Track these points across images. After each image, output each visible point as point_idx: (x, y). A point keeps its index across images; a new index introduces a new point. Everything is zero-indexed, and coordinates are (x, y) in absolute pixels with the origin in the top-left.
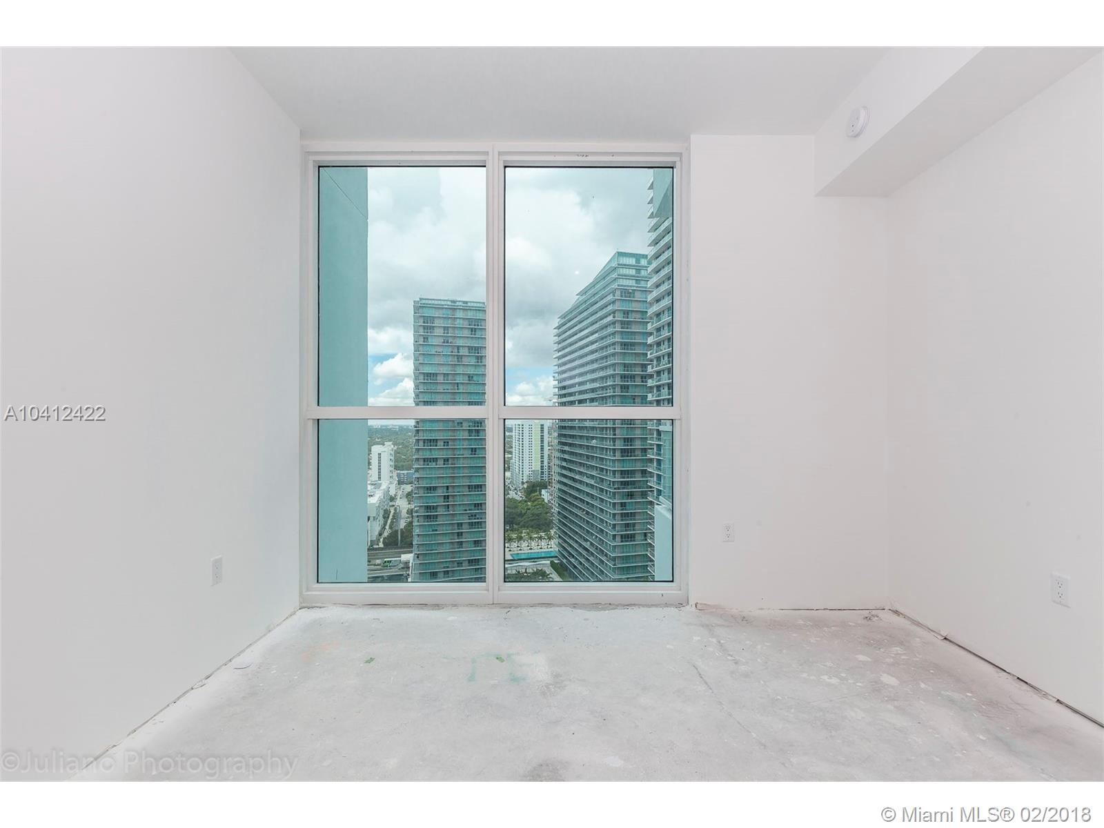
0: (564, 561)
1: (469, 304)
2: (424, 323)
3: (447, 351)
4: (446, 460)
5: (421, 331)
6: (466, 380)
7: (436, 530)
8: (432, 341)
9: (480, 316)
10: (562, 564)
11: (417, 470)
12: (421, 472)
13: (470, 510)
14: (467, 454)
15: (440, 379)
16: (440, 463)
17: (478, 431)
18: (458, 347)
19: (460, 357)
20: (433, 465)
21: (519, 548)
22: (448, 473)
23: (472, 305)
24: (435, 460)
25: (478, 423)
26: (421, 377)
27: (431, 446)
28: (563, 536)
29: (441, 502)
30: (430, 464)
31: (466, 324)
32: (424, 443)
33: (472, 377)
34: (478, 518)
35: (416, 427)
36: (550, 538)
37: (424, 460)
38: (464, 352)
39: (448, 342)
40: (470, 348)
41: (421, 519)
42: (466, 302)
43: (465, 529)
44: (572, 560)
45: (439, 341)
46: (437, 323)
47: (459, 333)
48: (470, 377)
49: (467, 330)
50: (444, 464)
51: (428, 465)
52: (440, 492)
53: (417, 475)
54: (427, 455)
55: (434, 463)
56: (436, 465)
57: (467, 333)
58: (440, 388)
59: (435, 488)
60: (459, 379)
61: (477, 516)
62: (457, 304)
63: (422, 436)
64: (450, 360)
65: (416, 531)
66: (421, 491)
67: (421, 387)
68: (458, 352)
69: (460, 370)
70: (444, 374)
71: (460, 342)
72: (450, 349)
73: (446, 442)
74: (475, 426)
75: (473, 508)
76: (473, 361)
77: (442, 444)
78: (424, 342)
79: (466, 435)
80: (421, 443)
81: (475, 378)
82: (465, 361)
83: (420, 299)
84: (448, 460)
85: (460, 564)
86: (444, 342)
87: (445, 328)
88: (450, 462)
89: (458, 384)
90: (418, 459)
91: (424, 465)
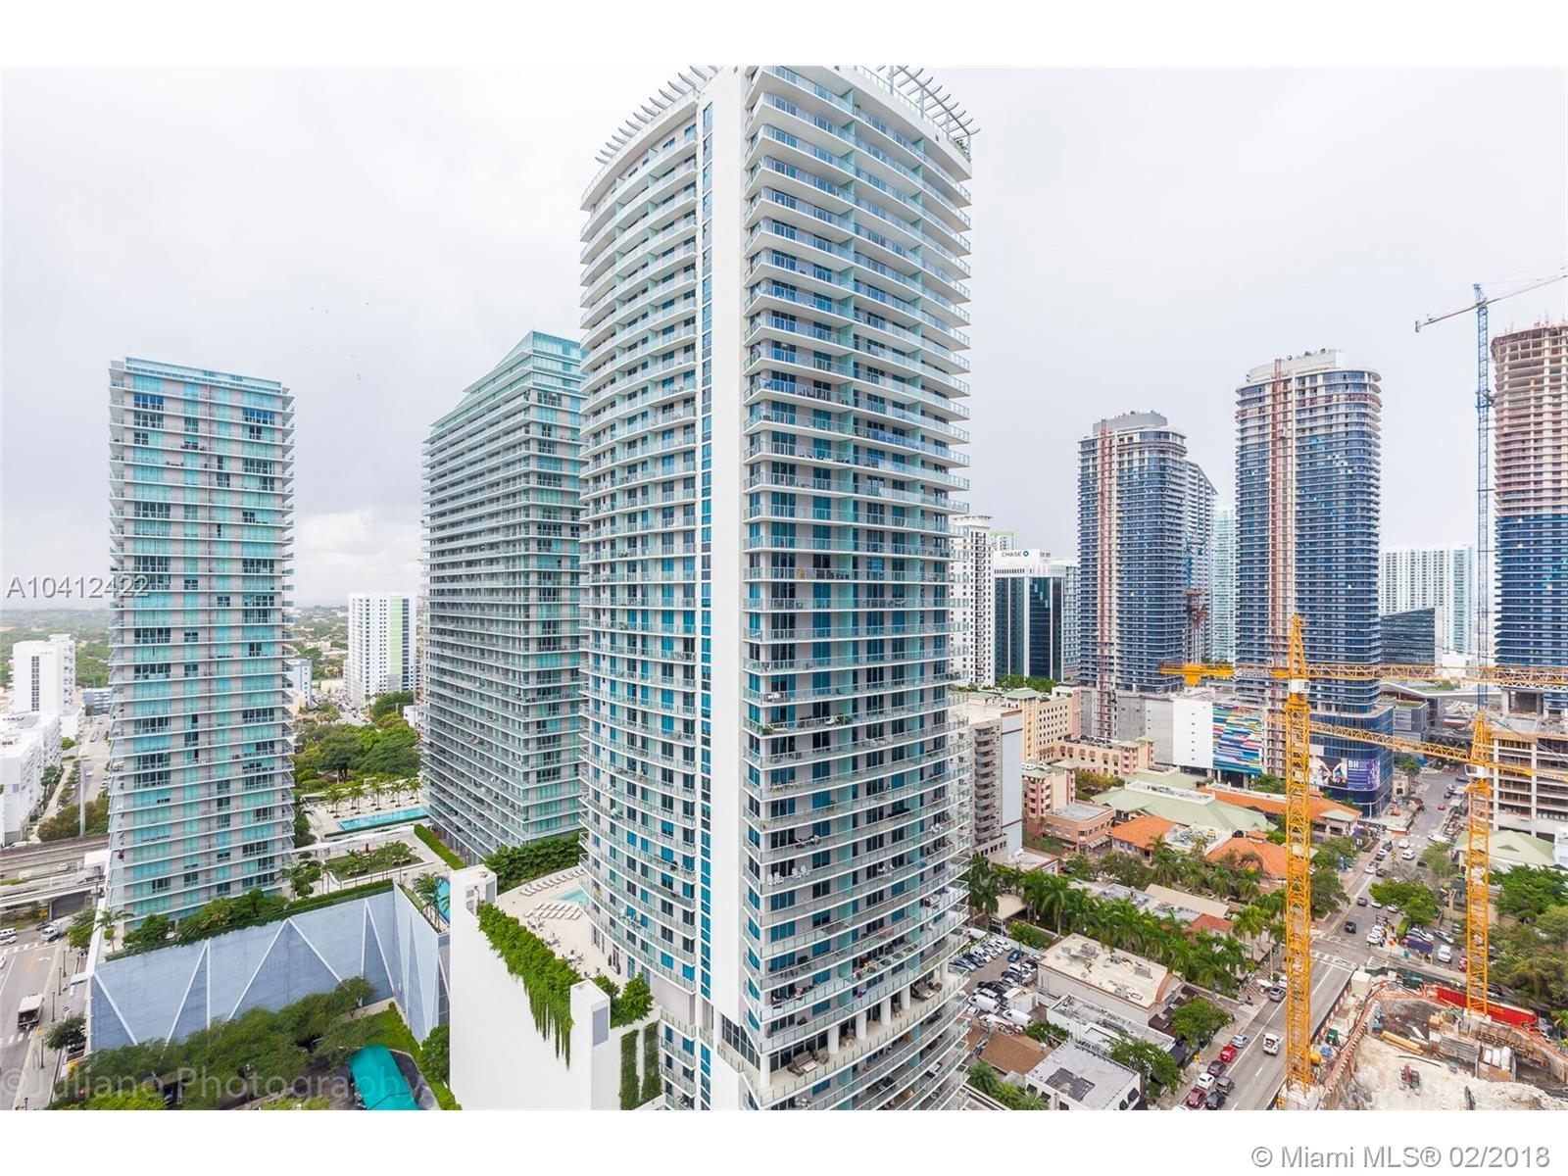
0: (441, 822)
2: (136, 406)
3: (193, 463)
4: (190, 667)
5: (130, 422)
6: (237, 518)
7: (168, 800)
8: (154, 442)
9: (274, 406)
10: (436, 829)
11: (120, 689)
12: (129, 691)
13: (246, 755)
14: (239, 653)
15: (177, 515)
16: (177, 673)
17: (265, 613)
18: (220, 459)
19: (223, 477)
20: (159, 677)
21: (356, 811)
22: (198, 690)
23: (252, 384)
24: (165, 668)
25: (265, 598)
26: (130, 511)
27: (153, 642)
28: (439, 783)
29: (179, 745)
30: (151, 675)
31: (238, 417)
32: (137, 636)
33: (252, 515)
34: (265, 769)
35: (117, 607)
36: (416, 787)
37: (137, 669)
38: (230, 467)
39: (196, 447)
40: (249, 462)
41: (130, 784)
42: (240, 378)
43: (236, 789)
44: (454, 819)
45: (176, 444)
46: (169, 409)
47: (224, 433)
48: (249, 515)
49: (238, 428)
50: (187, 675)
51: (146, 677)
52: (178, 727)
53: (118, 699)
54: (147, 658)
55: (161, 674)
56: (168, 677)
57: (238, 434)
58: (176, 532)
59: (163, 722)
60: (220, 518)
61: (264, 766)
62: (219, 378)
63: (129, 622)
64: (201, 481)
65: (117, 807)
66: (130, 731)
67: (129, 529)
68: (220, 467)
69: (220, 500)
70: (186, 506)
71: (221, 449)
72: (202, 461)
73: (191, 634)
74: (258, 604)
75: (253, 750)
76: (254, 485)
77: (183, 636)
78: (136, 442)
79: (236, 619)
80: (130, 638)
81: (258, 517)
82: (236, 484)
83: (128, 359)
84: (195, 667)
85: (224, 855)
86: (186, 447)
87: (187, 420)
88: (201, 669)
89: (219, 525)
90: (121, 668)
91: (136, 678)
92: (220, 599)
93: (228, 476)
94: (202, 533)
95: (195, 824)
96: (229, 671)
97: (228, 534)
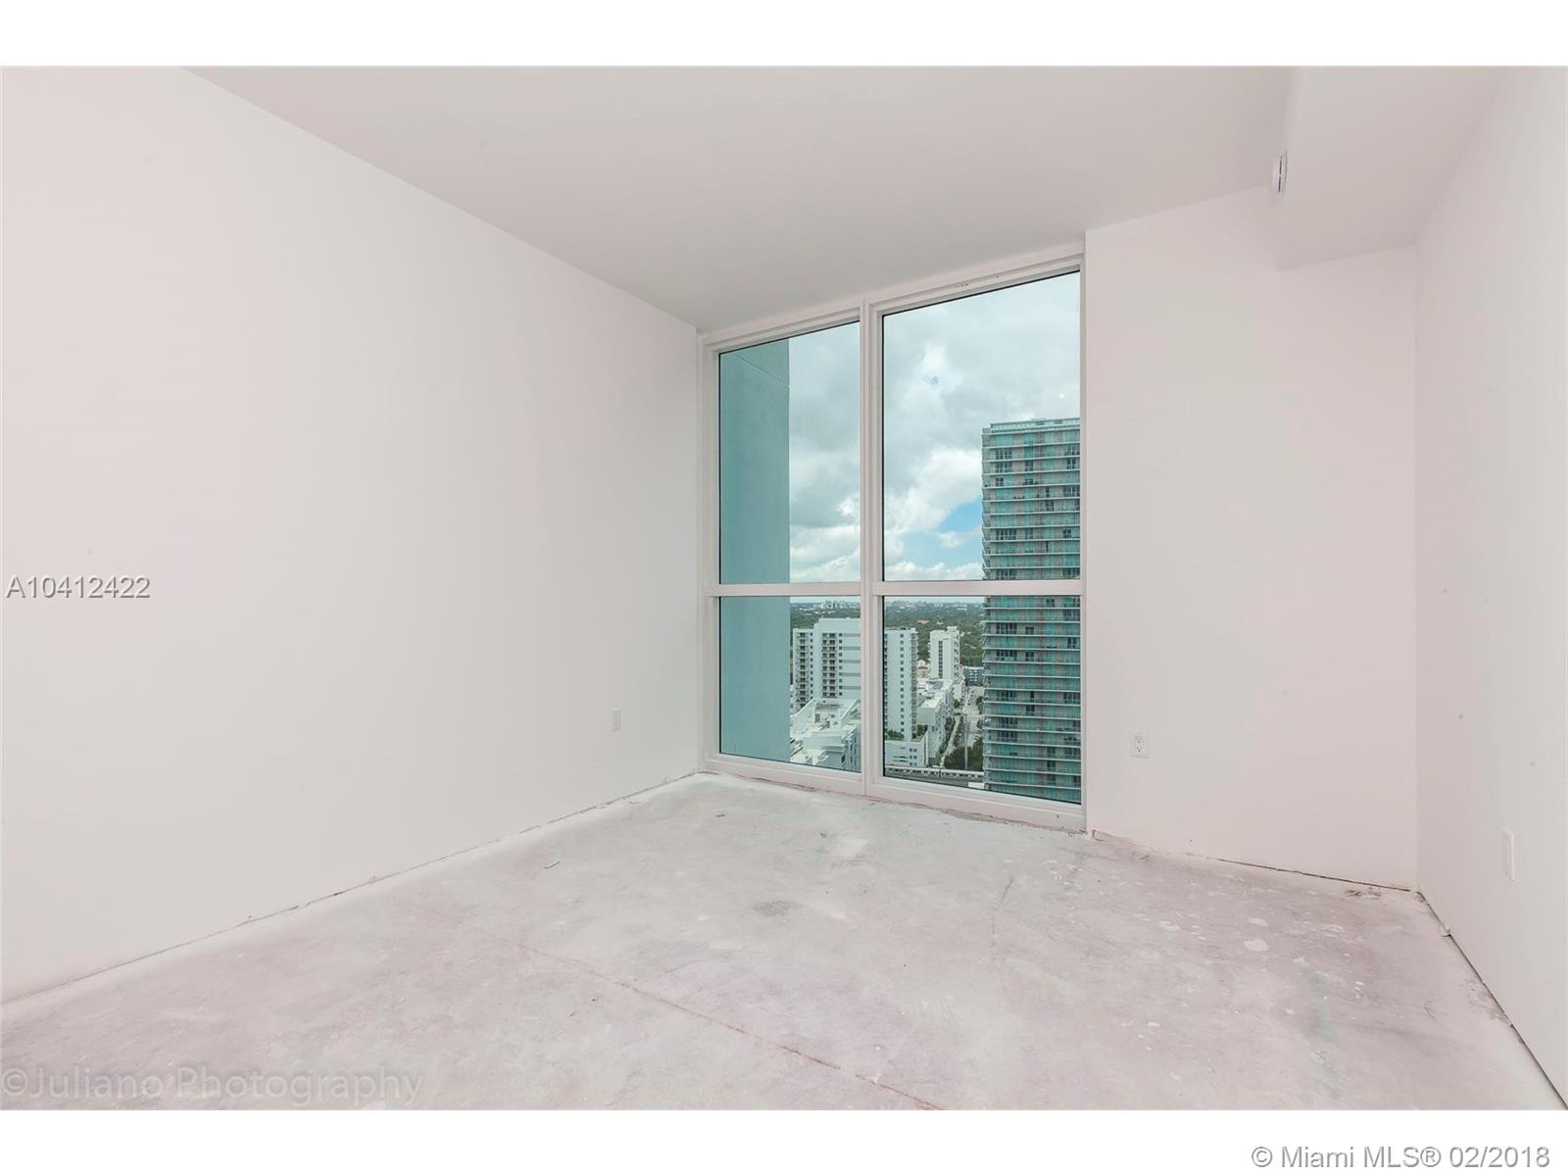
1: (1064, 423)
2: (997, 458)
3: (1030, 496)
4: (1029, 654)
5: (993, 471)
6: (1059, 536)
7: (1016, 754)
8: (1008, 483)
9: (1071, 439)
11: (989, 666)
12: (993, 669)
13: (1063, 730)
14: (1061, 645)
15: (1020, 537)
16: (1021, 658)
18: (1047, 489)
19: (1050, 503)
20: (1009, 660)
22: (1034, 673)
24: (1013, 653)
25: (1074, 600)
26: (993, 536)
27: (1007, 633)
29: (1023, 715)
30: (1006, 658)
31: (1060, 453)
32: (998, 628)
33: (1069, 532)
35: (987, 606)
37: (998, 652)
38: (1056, 495)
39: (1031, 483)
40: (1062, 489)
41: (995, 736)
42: (1060, 421)
43: (1058, 758)
45: (1020, 482)
46: (1015, 457)
47: (1050, 468)
48: (1066, 532)
49: (1061, 462)
50: (1027, 660)
51: (1003, 659)
52: (1023, 700)
53: (987, 674)
54: (1002, 646)
55: (1012, 658)
56: (1016, 660)
58: (1021, 551)
59: (1013, 694)
60: (1048, 536)
62: (1046, 425)
63: (995, 619)
64: (1034, 509)
65: (987, 752)
66: (994, 697)
67: (993, 549)
68: (1047, 496)
69: (1047, 522)
70: (1027, 529)
71: (1048, 482)
72: (1034, 494)
73: (1030, 629)
75: (1071, 727)
76: (1067, 508)
77: (1024, 631)
78: (997, 485)
79: (1059, 617)
80: (994, 629)
82: (1057, 509)
83: (992, 425)
84: (1032, 655)
86: (1026, 484)
87: (1027, 462)
88: (1036, 657)
89: (1047, 542)
90: (989, 650)
91: (997, 659)
92: (1048, 601)
93: (1052, 501)
94: (1035, 550)
95: (1033, 776)
96: (1053, 660)
97: (1053, 550)
